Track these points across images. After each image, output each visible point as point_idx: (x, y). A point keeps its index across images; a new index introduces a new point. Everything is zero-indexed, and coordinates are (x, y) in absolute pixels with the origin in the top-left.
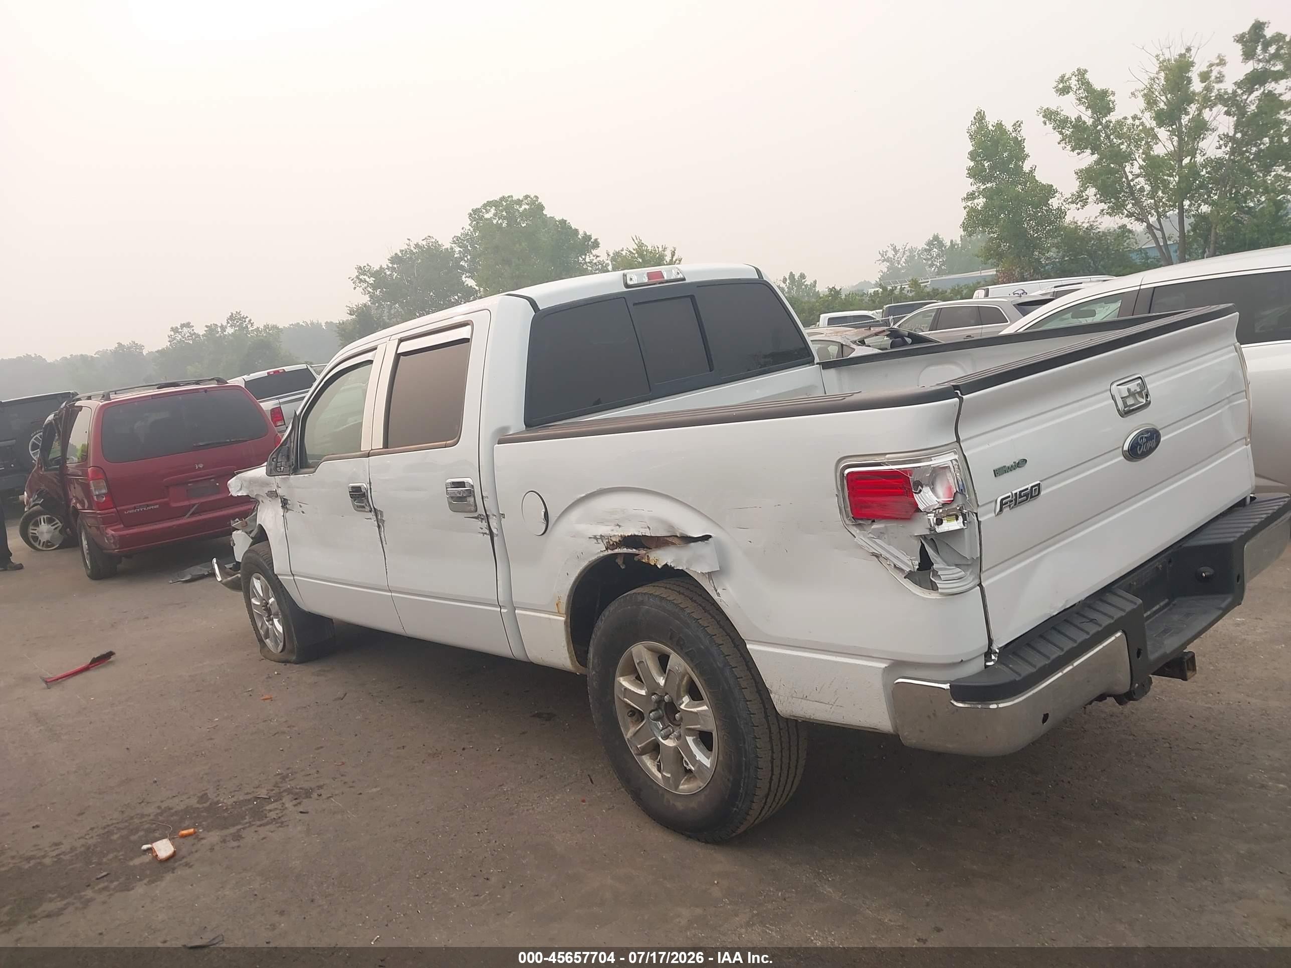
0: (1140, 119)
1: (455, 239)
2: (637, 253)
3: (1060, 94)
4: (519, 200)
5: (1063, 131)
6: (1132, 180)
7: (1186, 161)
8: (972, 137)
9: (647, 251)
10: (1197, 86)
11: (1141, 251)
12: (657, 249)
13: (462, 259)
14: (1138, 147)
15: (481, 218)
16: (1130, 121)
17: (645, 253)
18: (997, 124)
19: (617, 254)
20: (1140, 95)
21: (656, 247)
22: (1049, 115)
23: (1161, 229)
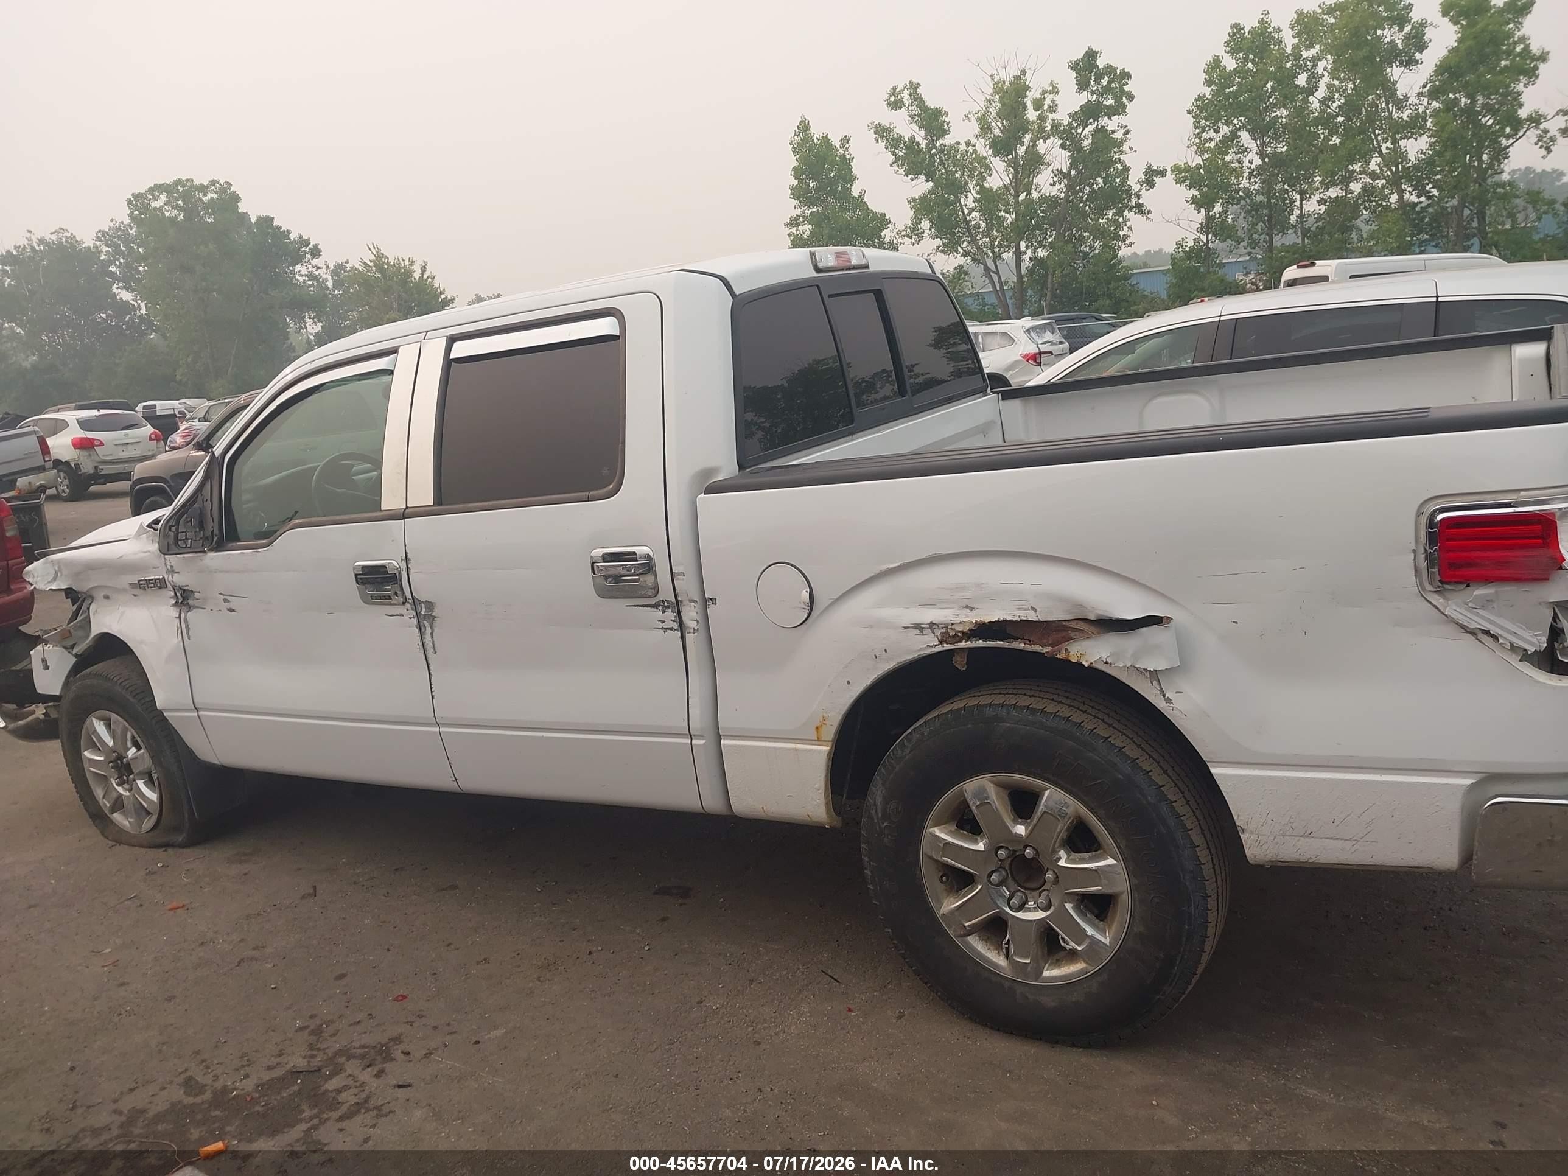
0: (974, 146)
1: (99, 234)
2: (375, 266)
3: (892, 109)
4: (202, 185)
5: (897, 151)
6: (969, 214)
7: (1022, 197)
8: (795, 151)
9: (388, 263)
10: (1032, 115)
11: (978, 295)
12: (402, 263)
13: (111, 262)
14: (971, 176)
15: (146, 208)
16: (963, 147)
17: (386, 267)
18: (823, 137)
19: (340, 267)
20: (973, 118)
21: (401, 260)
22: (882, 132)
23: (997, 273)
